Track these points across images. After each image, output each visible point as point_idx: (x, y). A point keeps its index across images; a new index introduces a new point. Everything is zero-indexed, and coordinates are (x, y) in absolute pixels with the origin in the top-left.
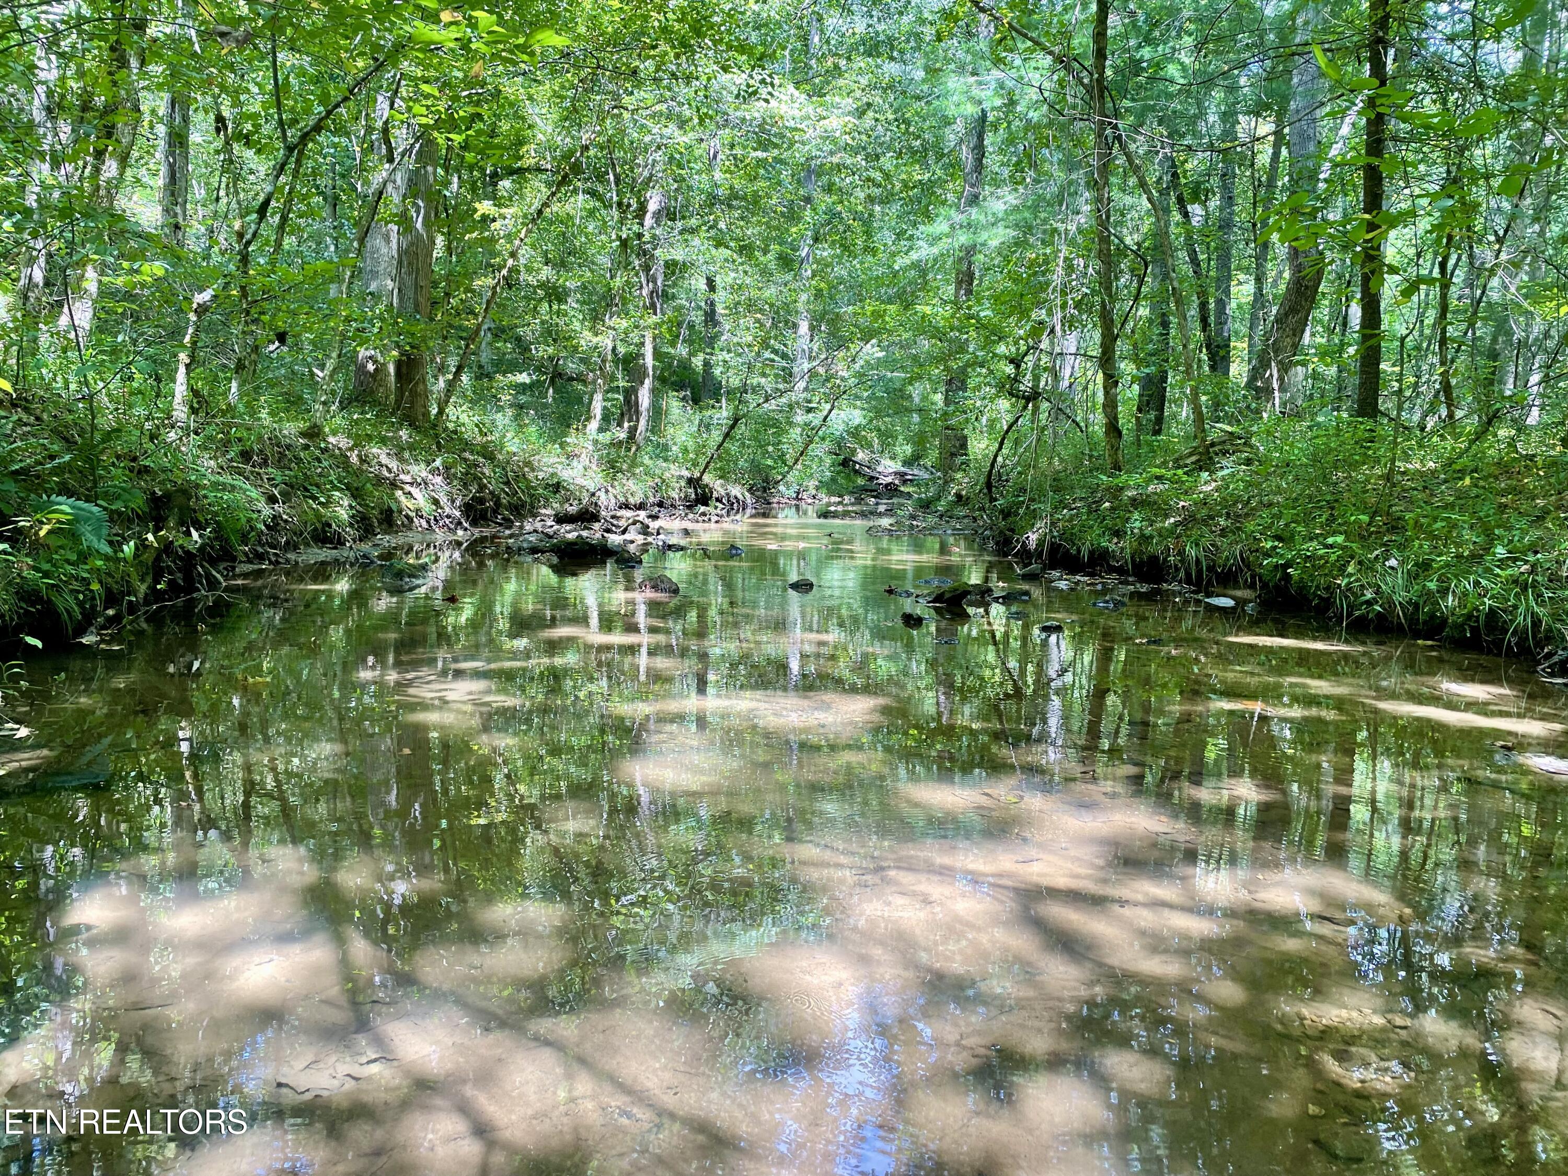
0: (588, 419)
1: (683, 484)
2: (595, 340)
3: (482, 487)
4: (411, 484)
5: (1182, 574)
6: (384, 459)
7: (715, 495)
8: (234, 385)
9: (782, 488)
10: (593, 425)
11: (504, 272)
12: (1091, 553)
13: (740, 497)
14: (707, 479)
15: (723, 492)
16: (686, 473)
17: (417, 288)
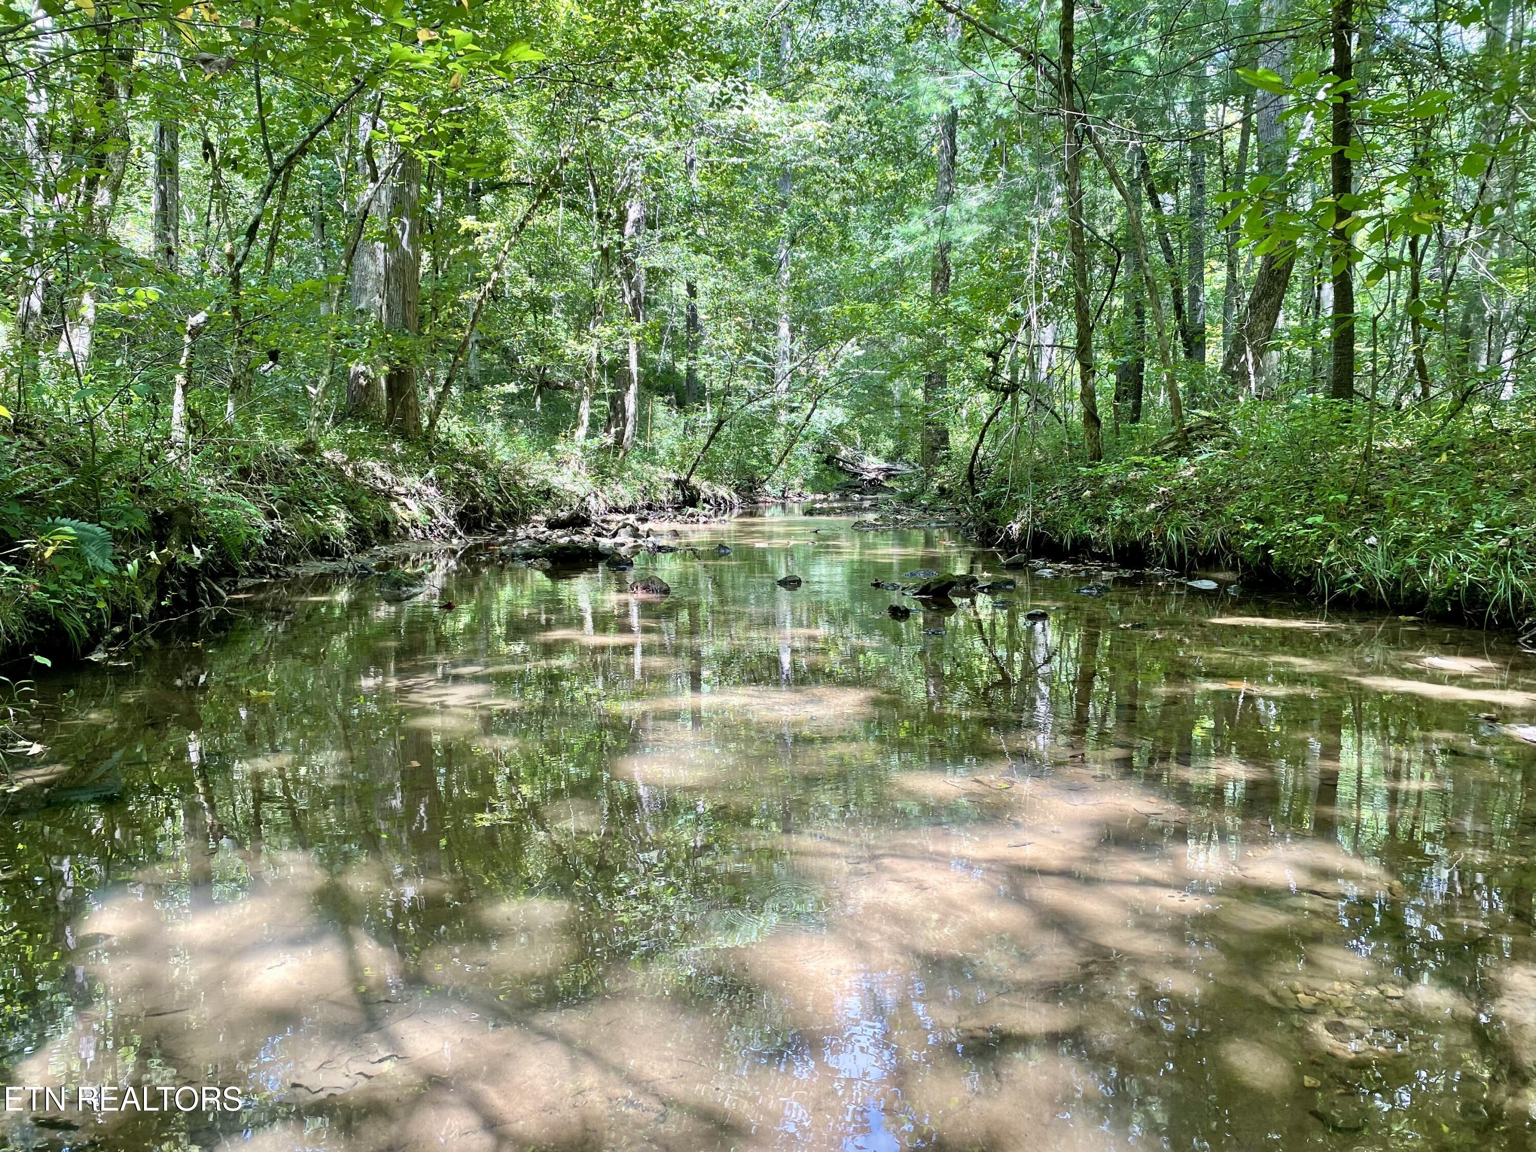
0: (576, 426)
1: (671, 486)
2: (580, 348)
3: (475, 496)
4: (406, 495)
5: (1164, 559)
6: (378, 472)
7: (702, 496)
8: (230, 404)
9: (767, 487)
10: (581, 432)
11: (489, 285)
12: (1074, 541)
13: (727, 497)
14: (694, 480)
15: (710, 493)
16: (674, 476)
17: (405, 302)
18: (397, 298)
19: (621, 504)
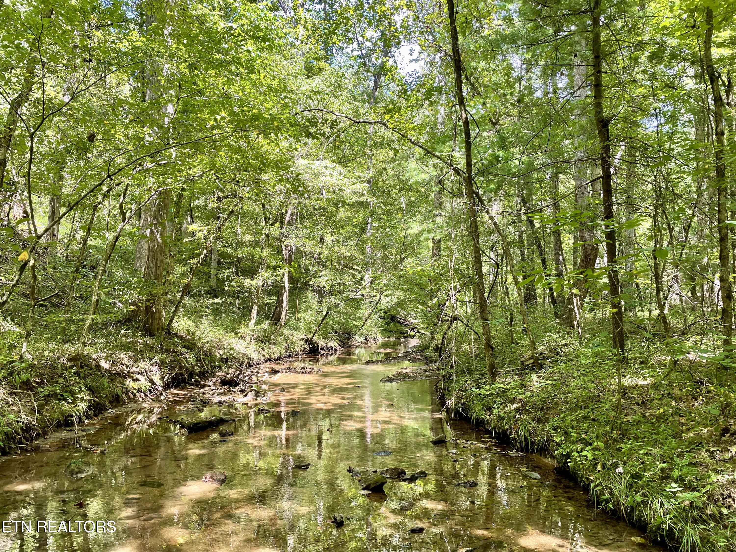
0: (250, 320)
1: (302, 343)
2: (252, 282)
3: (181, 367)
4: (138, 374)
5: (518, 446)
6: (126, 361)
7: (320, 346)
8: (25, 344)
9: (357, 337)
10: (253, 322)
11: (202, 256)
12: (477, 419)
13: (333, 346)
14: (315, 339)
15: (324, 345)
16: (305, 337)
17: (156, 267)
18: (152, 265)
19: (273, 357)
